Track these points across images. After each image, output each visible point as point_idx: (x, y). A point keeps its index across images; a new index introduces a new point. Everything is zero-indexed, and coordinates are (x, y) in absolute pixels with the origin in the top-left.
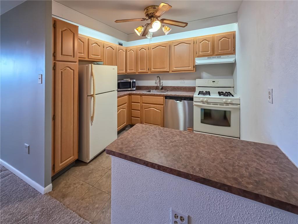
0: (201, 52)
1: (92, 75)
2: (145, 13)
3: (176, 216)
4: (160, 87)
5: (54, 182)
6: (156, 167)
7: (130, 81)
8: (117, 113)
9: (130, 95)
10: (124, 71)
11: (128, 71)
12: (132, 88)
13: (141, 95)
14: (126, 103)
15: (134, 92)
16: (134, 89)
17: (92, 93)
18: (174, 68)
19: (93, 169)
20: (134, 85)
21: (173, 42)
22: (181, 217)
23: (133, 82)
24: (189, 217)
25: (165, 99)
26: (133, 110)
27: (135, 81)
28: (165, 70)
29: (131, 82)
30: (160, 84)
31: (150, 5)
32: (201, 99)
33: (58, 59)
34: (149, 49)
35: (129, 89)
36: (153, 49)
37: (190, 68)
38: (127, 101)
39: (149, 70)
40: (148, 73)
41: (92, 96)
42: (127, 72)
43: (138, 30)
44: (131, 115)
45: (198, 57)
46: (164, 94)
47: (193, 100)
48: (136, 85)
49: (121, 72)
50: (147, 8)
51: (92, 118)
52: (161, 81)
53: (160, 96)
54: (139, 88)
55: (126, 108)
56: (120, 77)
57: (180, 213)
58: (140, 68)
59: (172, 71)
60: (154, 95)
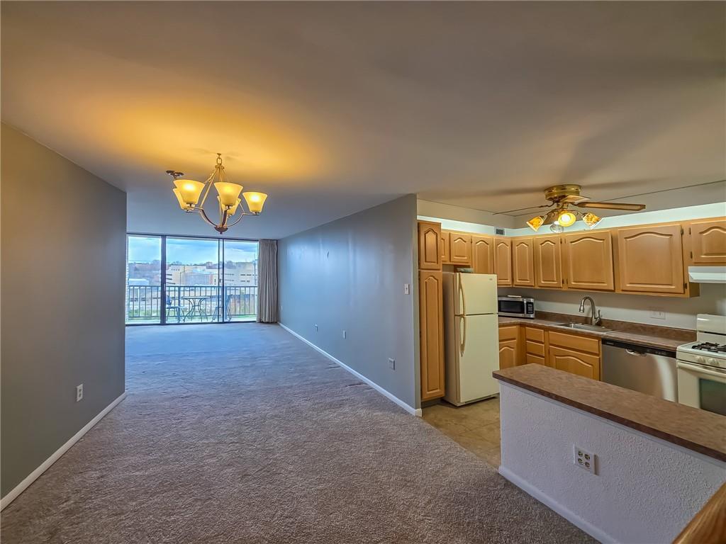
0: (705, 255)
1: (460, 287)
2: (547, 196)
3: (580, 454)
4: (594, 320)
5: (425, 409)
6: (554, 397)
7: (521, 300)
8: (498, 352)
9: (522, 325)
10: (509, 281)
11: (518, 281)
12: (527, 313)
13: (547, 329)
14: (514, 339)
15: (532, 322)
16: (532, 316)
17: (462, 313)
18: (628, 285)
19: (466, 415)
20: (530, 309)
21: (622, 230)
22: (586, 455)
23: (528, 303)
24: (595, 456)
25: (603, 343)
26: (529, 340)
27: (532, 300)
28: (604, 286)
29: (523, 302)
30: (594, 313)
31: (555, 185)
32: (698, 357)
33: (422, 266)
34: (563, 242)
35: (521, 315)
36: (572, 242)
37: (673, 287)
38: (516, 335)
39: (563, 283)
40: (563, 289)
41: (462, 316)
42: (515, 283)
43: (532, 224)
44: (526, 350)
45: (697, 264)
46: (598, 335)
47: (675, 357)
48: (535, 309)
49: (503, 282)
50: (549, 189)
51: (463, 346)
52: (597, 308)
53: (589, 336)
54: (542, 316)
55: (515, 346)
56: (502, 291)
57: (585, 451)
58: (543, 278)
59: (623, 291)
60: (576, 333)
